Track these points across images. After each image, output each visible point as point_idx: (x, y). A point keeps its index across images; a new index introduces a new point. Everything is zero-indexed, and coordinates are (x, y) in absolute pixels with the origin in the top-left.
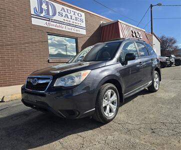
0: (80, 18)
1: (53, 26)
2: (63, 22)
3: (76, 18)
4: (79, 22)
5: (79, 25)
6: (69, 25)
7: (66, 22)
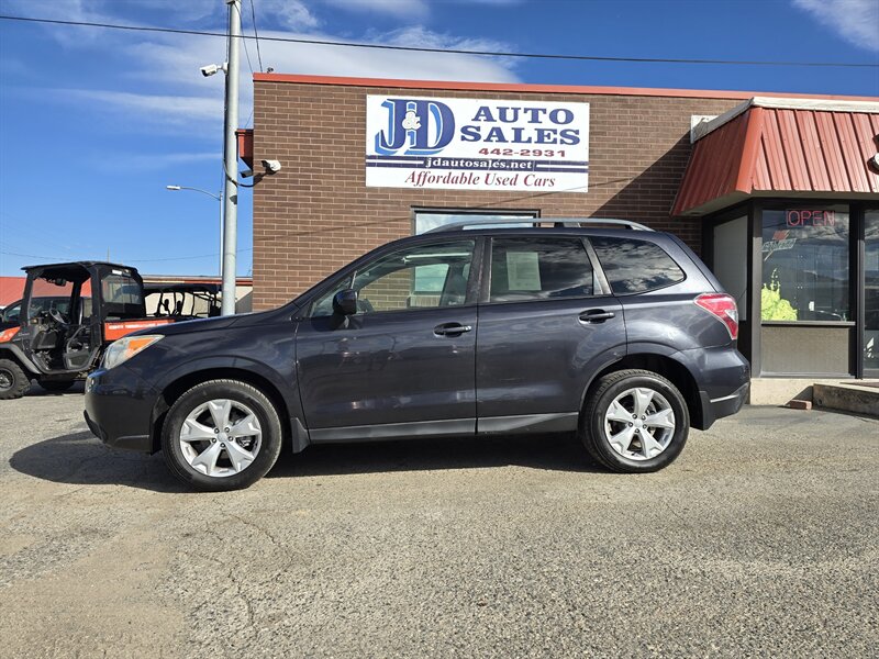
1: (437, 181)
2: (480, 161)
4: (557, 148)
5: (556, 158)
6: (507, 165)
7: (495, 156)
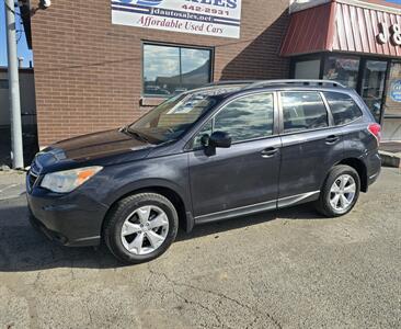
1: (157, 24)
2: (182, 13)
4: (225, 9)
5: (224, 15)
6: (197, 17)
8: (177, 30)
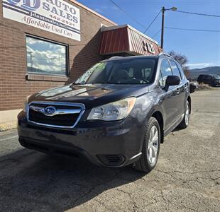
0: (73, 15)
1: (35, 23)
2: (50, 20)
3: (68, 14)
4: (72, 22)
5: (72, 26)
6: (58, 24)
7: (54, 19)
8: (47, 30)
